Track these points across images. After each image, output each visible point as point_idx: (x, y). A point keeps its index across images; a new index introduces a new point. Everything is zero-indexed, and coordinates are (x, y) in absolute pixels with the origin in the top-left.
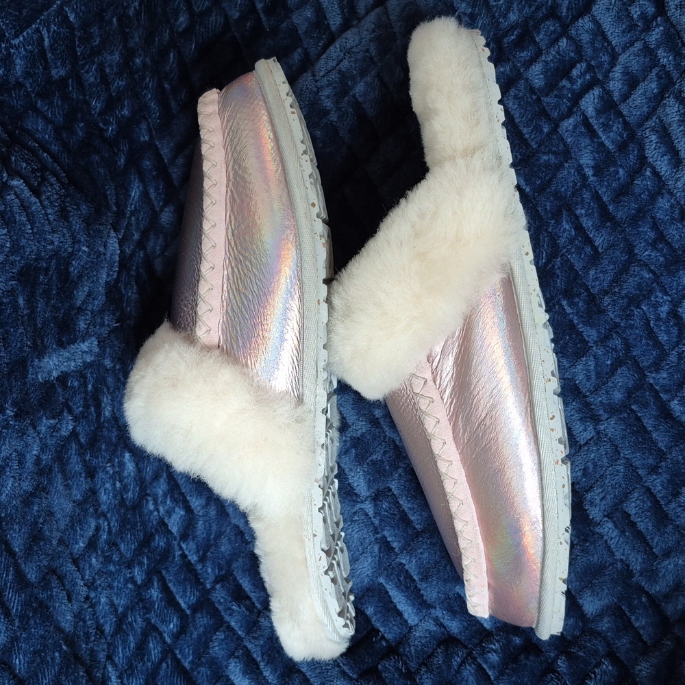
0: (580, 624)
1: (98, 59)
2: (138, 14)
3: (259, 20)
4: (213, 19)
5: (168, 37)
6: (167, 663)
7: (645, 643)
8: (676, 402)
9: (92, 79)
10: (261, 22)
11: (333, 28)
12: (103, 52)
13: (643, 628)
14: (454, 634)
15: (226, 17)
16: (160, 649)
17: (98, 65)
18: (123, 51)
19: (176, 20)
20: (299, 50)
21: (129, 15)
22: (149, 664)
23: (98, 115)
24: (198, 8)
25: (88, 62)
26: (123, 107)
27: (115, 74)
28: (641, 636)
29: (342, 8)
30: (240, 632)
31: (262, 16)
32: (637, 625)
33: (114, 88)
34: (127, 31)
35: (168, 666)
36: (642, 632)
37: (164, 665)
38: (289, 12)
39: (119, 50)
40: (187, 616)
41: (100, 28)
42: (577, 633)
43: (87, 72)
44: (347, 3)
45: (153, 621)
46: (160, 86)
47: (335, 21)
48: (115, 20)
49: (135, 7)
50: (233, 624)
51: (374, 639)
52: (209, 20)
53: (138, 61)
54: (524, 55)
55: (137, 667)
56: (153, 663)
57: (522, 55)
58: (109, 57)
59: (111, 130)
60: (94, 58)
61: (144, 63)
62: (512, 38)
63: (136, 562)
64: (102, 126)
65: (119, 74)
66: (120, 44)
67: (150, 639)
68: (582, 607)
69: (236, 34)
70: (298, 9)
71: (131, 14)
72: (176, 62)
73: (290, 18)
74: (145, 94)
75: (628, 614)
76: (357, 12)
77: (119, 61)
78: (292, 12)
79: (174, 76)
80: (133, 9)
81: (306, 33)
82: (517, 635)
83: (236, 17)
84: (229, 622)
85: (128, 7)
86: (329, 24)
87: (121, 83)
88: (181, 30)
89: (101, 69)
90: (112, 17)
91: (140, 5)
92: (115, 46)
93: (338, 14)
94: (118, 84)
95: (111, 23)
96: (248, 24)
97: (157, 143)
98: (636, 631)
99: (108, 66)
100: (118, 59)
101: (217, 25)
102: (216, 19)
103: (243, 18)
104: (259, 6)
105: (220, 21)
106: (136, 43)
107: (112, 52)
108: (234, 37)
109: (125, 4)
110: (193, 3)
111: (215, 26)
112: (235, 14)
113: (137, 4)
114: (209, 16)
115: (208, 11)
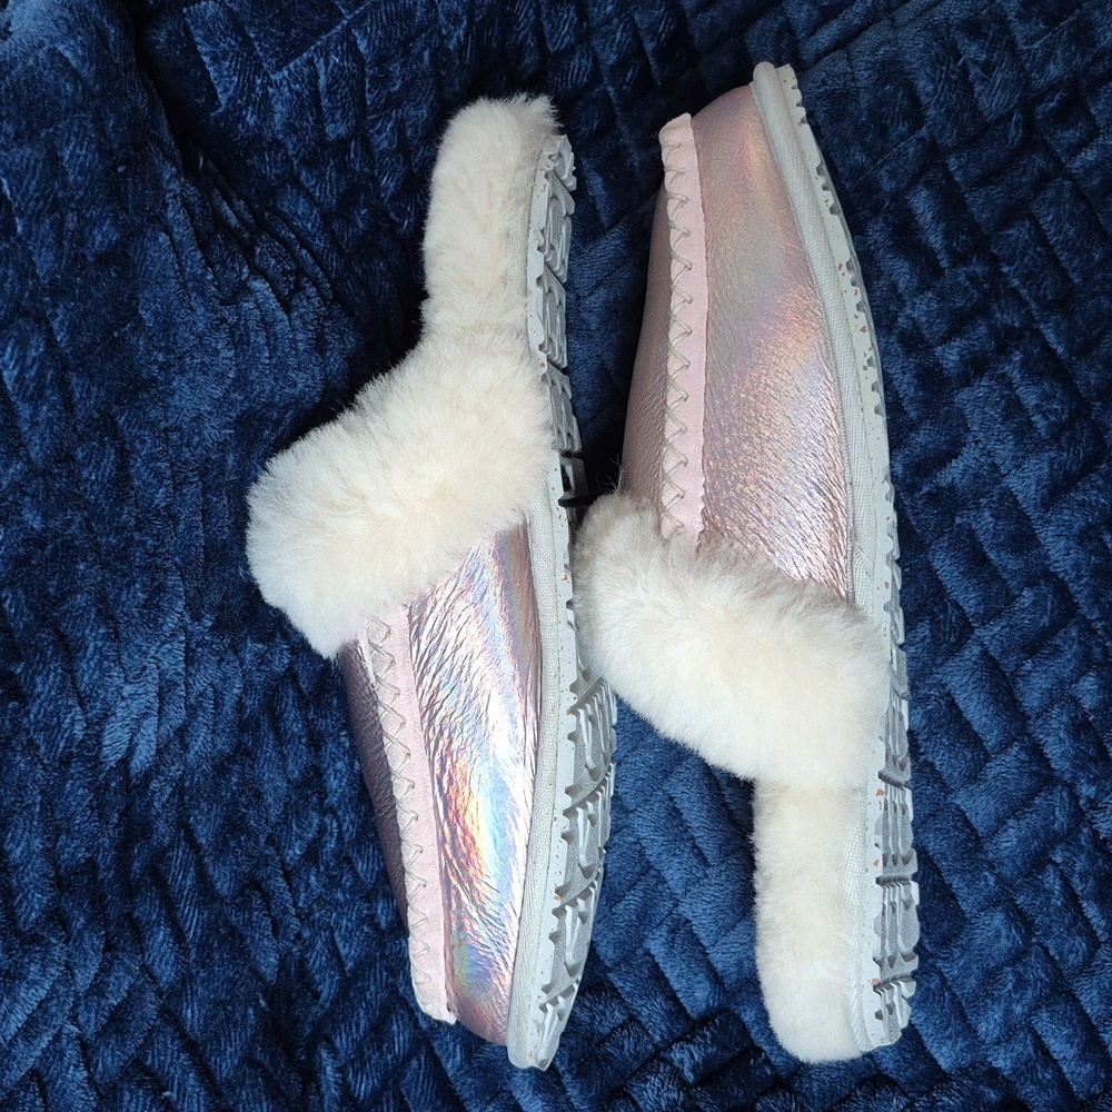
0: (1103, 1075)
1: (397, 113)
2: (461, 48)
3: (646, 68)
4: (575, 63)
6: (419, 1060)
9: (385, 144)
10: (650, 72)
12: (405, 103)
14: (887, 1069)
15: (595, 60)
16: (407, 1036)
17: (396, 123)
18: (435, 104)
19: (519, 62)
21: (448, 49)
22: (389, 1057)
23: (390, 199)
24: (555, 45)
25: (381, 117)
27: (420, 139)
31: (653, 63)
33: (416, 160)
34: (443, 73)
35: (420, 1065)
37: (414, 1063)
38: (694, 57)
39: (428, 102)
41: (404, 65)
42: (1096, 1089)
43: (379, 132)
44: (787, 46)
45: (401, 990)
48: (426, 54)
49: (458, 38)
51: (752, 1061)
52: (569, 65)
54: (1070, 135)
55: (370, 1058)
56: (395, 1057)
57: (1066, 134)
58: (412, 113)
59: (405, 225)
60: (391, 111)
62: (1051, 105)
63: (381, 893)
64: (394, 217)
65: (426, 139)
66: (431, 92)
67: (394, 1017)
68: (1107, 1046)
69: (610, 89)
70: (709, 53)
71: (451, 47)
73: (696, 66)
76: (801, 60)
77: (427, 119)
78: (699, 57)
80: (455, 39)
82: (991, 1086)
83: (611, 62)
85: (449, 36)
87: (427, 154)
88: (525, 77)
89: (400, 128)
90: (424, 49)
91: (466, 35)
92: (423, 95)
94: (423, 154)
95: (421, 59)
96: (629, 74)
99: (411, 126)
100: (426, 115)
101: (581, 73)
102: (580, 64)
103: (622, 64)
104: (649, 46)
105: (586, 68)
106: (454, 93)
107: (418, 105)
108: (606, 92)
109: (444, 32)
110: (547, 36)
111: (578, 74)
112: (610, 58)
113: (461, 32)
114: (570, 60)
115: (568, 52)
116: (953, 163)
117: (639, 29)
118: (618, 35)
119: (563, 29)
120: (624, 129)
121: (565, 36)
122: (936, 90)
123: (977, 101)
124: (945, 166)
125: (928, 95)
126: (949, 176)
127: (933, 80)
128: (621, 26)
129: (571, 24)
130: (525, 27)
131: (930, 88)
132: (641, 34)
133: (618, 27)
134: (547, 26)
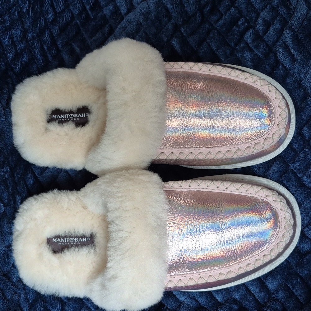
0: (267, 295)
1: (9, 33)
2: (28, 11)
3: (88, 14)
4: (65, 14)
5: (44, 23)
7: (302, 303)
8: (305, 177)
9: (6, 43)
10: (89, 15)
11: (123, 14)
12: (12, 29)
13: (300, 295)
14: (203, 305)
15: (72, 13)
17: (9, 36)
18: (22, 29)
19: (48, 16)
20: (107, 25)
21: (24, 12)
23: (11, 60)
24: (58, 10)
25: (4, 34)
26: (23, 57)
27: (19, 41)
28: (299, 300)
29: (126, 4)
31: (89, 12)
32: (297, 294)
33: (19, 48)
34: (23, 20)
36: (299, 298)
38: (101, 8)
39: (20, 29)
41: (9, 17)
42: (266, 300)
43: (4, 39)
46: (42, 47)
47: (123, 10)
48: (16, 13)
49: (26, 8)
52: (64, 15)
53: (30, 35)
54: (215, 17)
57: (214, 17)
58: (15, 32)
59: (18, 68)
60: (8, 32)
61: (33, 36)
62: (208, 8)
64: (13, 66)
65: (21, 41)
66: (20, 26)
68: (267, 286)
69: (77, 21)
70: (105, 7)
71: (24, 11)
72: (49, 35)
73: (102, 11)
74: (35, 51)
75: (291, 289)
76: (134, 6)
77: (20, 34)
78: (103, 8)
79: (49, 42)
80: (25, 9)
81: (110, 17)
82: (235, 304)
83: (77, 13)
85: (23, 8)
86: (121, 12)
87: (22, 45)
88: (50, 20)
89: (11, 37)
90: (15, 12)
91: (29, 7)
92: (18, 26)
93: (125, 7)
95: (14, 14)
96: (83, 16)
98: (296, 297)
99: (15, 37)
100: (20, 33)
101: (68, 17)
102: (67, 15)
103: (80, 14)
104: (88, 7)
105: (69, 15)
106: (28, 26)
107: (17, 30)
108: (77, 23)
109: (21, 6)
110: (56, 7)
111: (67, 18)
112: (76, 12)
113: (27, 6)
114: (64, 13)
115: (63, 11)
116: (182, 30)
117: (84, 2)
118: (78, 5)
119: (60, 4)
120: (84, 33)
121: (61, 7)
122: (174, 7)
123: (186, 10)
124: (180, 31)
125: (171, 9)
126: (182, 34)
127: (172, 4)
128: (78, 2)
129: (62, 2)
130: (48, 4)
131: (171, 7)
132: (85, 4)
133: (77, 2)
134: (55, 4)
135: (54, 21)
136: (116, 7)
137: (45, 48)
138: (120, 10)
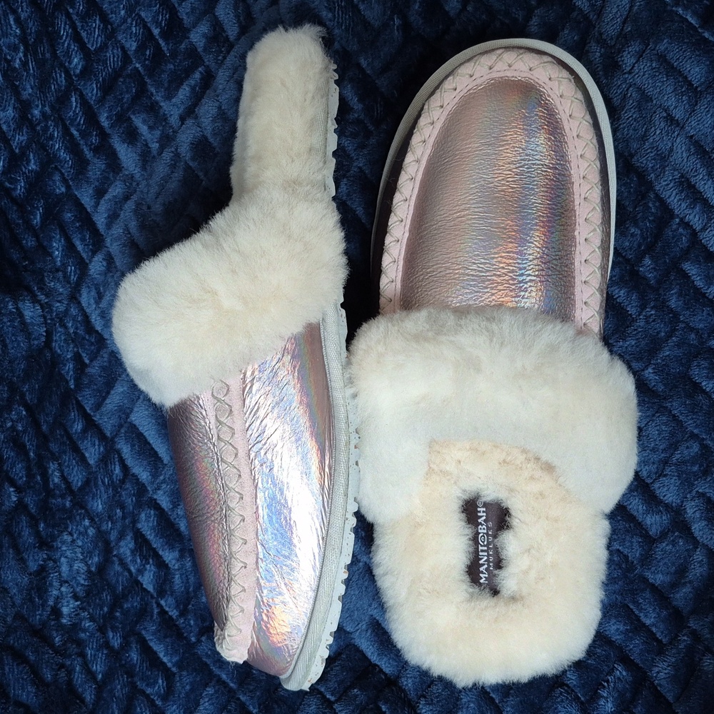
2: (25, 64)
3: (158, 47)
4: (109, 54)
5: (64, 81)
7: (659, 642)
10: (161, 48)
11: (232, 38)
13: (653, 625)
15: (123, 48)
18: (17, 105)
19: (70, 63)
20: (200, 69)
21: (15, 67)
24: (93, 46)
26: (28, 161)
27: (14, 130)
28: (654, 634)
29: (237, 16)
30: (232, 685)
31: (161, 41)
32: (648, 622)
33: (16, 144)
34: (17, 83)
36: (654, 629)
38: (185, 32)
39: (12, 106)
40: (174, 674)
44: (242, 10)
46: (66, 132)
47: (232, 31)
49: (20, 59)
50: (224, 677)
52: (105, 56)
53: (36, 112)
59: (20, 188)
61: (43, 114)
64: (9, 185)
65: (19, 128)
66: (11, 98)
67: (137, 703)
69: (137, 65)
70: (194, 27)
71: (17, 66)
72: (79, 105)
73: (188, 38)
74: (52, 144)
75: (637, 612)
76: (253, 18)
78: (189, 30)
79: (80, 121)
80: (18, 61)
81: (205, 50)
83: (134, 48)
84: (219, 676)
85: (13, 60)
86: (227, 36)
87: (21, 138)
88: (78, 71)
91: (25, 55)
93: (234, 23)
94: (19, 140)
96: (148, 53)
97: (76, 193)
98: (647, 629)
100: (13, 114)
101: (115, 59)
102: (113, 53)
103: (141, 48)
104: (156, 32)
105: (118, 55)
106: (29, 94)
107: (4, 109)
108: (136, 69)
109: (9, 57)
110: (86, 40)
111: (114, 60)
112: (132, 46)
113: (21, 55)
114: (106, 52)
115: (103, 47)
116: (363, 63)
117: (146, 22)
118: (134, 29)
119: (95, 34)
120: (153, 90)
121: (97, 38)
122: (335, 15)
123: (364, 16)
124: (359, 65)
125: (330, 20)
126: (362, 70)
127: (330, 9)
128: (134, 23)
129: (99, 29)
130: (66, 38)
131: (330, 15)
132: (149, 25)
133: (132, 24)
134: (84, 34)
135: (86, 72)
136: (217, 26)
137: (75, 133)
138: (225, 32)
